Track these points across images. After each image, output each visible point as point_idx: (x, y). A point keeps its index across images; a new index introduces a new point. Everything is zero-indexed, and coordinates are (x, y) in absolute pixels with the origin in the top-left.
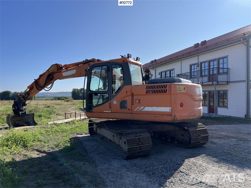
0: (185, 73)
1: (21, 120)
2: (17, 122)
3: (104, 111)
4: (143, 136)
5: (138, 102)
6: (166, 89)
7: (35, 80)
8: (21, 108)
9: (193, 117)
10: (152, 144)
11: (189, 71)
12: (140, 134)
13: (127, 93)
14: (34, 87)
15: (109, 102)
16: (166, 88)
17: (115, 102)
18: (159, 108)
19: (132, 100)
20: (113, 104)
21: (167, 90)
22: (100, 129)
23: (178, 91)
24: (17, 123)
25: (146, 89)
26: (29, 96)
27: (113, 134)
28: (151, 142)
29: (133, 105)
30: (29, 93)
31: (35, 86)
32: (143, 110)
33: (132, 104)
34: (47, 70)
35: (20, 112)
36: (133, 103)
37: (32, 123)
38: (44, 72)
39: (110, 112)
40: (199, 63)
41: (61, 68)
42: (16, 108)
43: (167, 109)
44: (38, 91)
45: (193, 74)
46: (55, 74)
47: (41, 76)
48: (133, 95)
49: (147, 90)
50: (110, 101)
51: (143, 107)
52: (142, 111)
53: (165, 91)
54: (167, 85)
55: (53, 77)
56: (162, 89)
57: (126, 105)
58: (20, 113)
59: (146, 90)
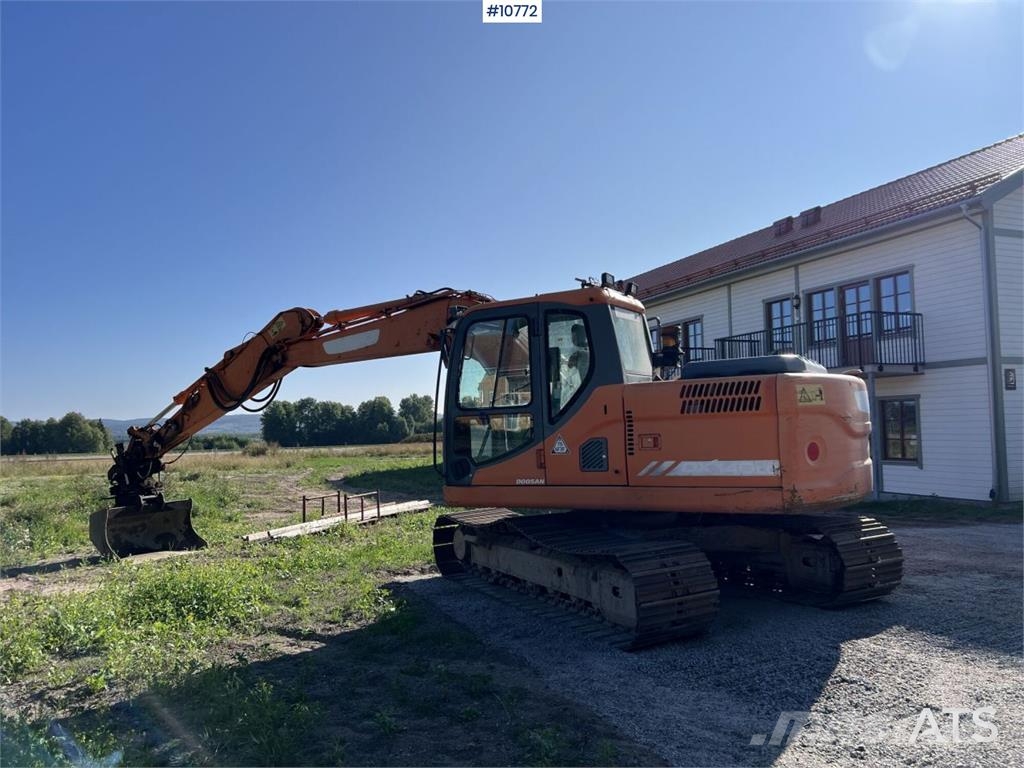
0: (750, 334)
2: (125, 537)
3: (519, 482)
4: (685, 567)
5: (652, 446)
6: (756, 396)
7: (207, 369)
8: (146, 482)
9: (851, 492)
10: (718, 591)
11: (760, 326)
12: (675, 558)
13: (606, 413)
14: (202, 397)
15: (536, 448)
16: (756, 392)
17: (560, 447)
18: (734, 463)
19: (627, 437)
20: (553, 452)
21: (759, 398)
22: (490, 548)
23: (801, 404)
25: (682, 396)
27: (557, 564)
28: (715, 586)
29: (630, 454)
30: (180, 422)
31: (207, 395)
32: (671, 474)
33: (629, 450)
35: (142, 497)
36: (632, 449)
37: (181, 538)
39: (542, 482)
40: (801, 296)
41: (318, 323)
42: (128, 482)
43: (766, 468)
44: (220, 411)
45: (778, 338)
46: (292, 347)
47: (231, 355)
48: (628, 418)
49: (684, 402)
50: (541, 443)
51: (672, 462)
52: (668, 475)
53: (755, 404)
54: (759, 382)
55: (284, 359)
56: (743, 397)
57: (604, 456)
58: (143, 502)
59: (682, 400)
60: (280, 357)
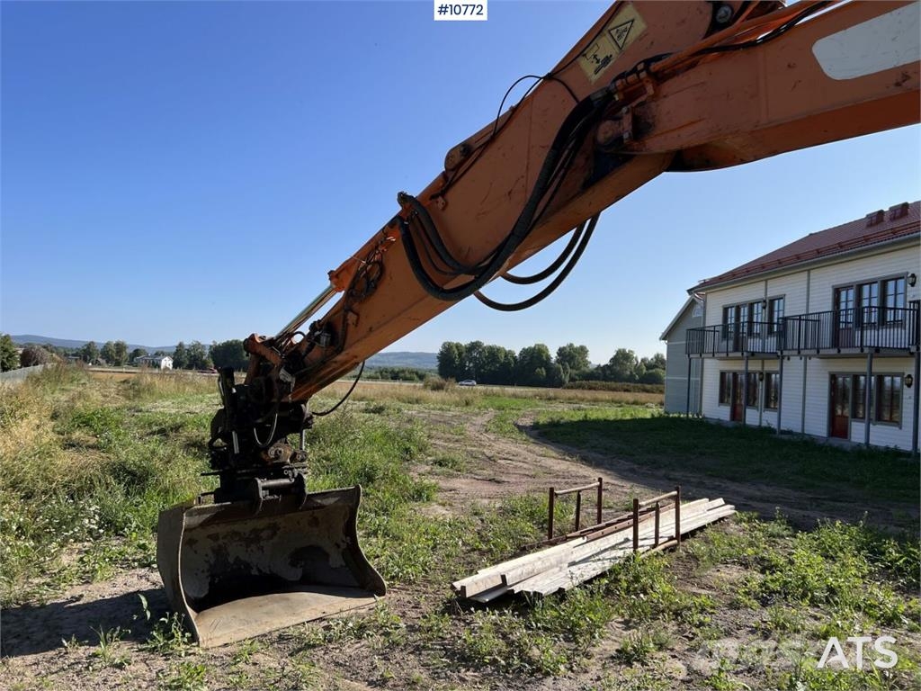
1: (264, 534)
7: (403, 198)
24: (237, 558)
26: (339, 352)
30: (340, 329)
34: (549, 77)
35: (261, 483)
38: (514, 100)
42: (236, 450)
55: (641, 128)
58: (262, 493)
60: (627, 123)
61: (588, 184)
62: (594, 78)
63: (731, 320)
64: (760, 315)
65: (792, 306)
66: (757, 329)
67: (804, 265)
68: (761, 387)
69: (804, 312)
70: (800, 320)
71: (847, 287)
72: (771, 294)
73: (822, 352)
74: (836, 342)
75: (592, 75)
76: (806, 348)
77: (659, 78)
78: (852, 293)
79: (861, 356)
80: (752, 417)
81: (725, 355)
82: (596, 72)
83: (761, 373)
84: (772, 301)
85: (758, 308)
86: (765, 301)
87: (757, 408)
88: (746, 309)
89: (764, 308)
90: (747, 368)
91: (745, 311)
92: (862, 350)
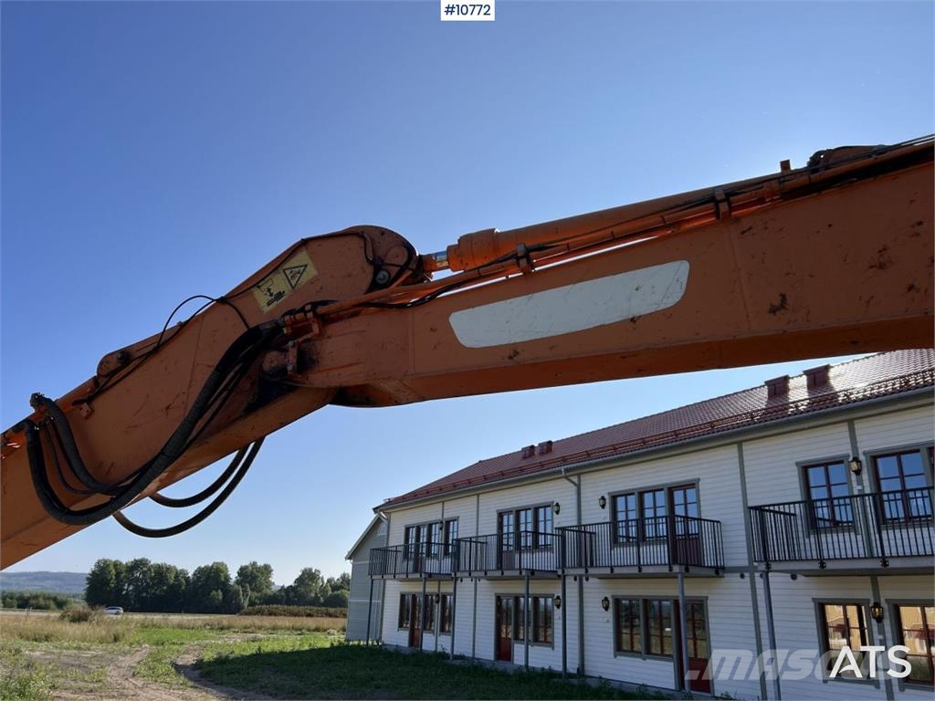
61: (251, 409)
62: (267, 309)
63: (412, 541)
64: (438, 537)
65: (464, 530)
66: (434, 549)
67: (474, 490)
68: (437, 609)
69: (474, 535)
70: (471, 541)
71: (509, 512)
72: (448, 515)
73: (489, 574)
74: (500, 566)
75: (264, 307)
76: (476, 570)
77: (326, 320)
78: (512, 517)
79: (520, 578)
80: (429, 642)
81: (404, 576)
82: (269, 304)
83: (438, 595)
84: (448, 523)
85: (436, 529)
86: (442, 522)
87: (433, 632)
88: (426, 529)
89: (441, 529)
90: (424, 590)
91: (424, 531)
92: (521, 573)
